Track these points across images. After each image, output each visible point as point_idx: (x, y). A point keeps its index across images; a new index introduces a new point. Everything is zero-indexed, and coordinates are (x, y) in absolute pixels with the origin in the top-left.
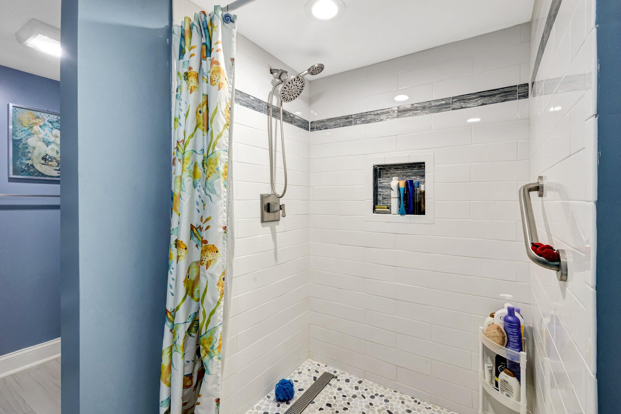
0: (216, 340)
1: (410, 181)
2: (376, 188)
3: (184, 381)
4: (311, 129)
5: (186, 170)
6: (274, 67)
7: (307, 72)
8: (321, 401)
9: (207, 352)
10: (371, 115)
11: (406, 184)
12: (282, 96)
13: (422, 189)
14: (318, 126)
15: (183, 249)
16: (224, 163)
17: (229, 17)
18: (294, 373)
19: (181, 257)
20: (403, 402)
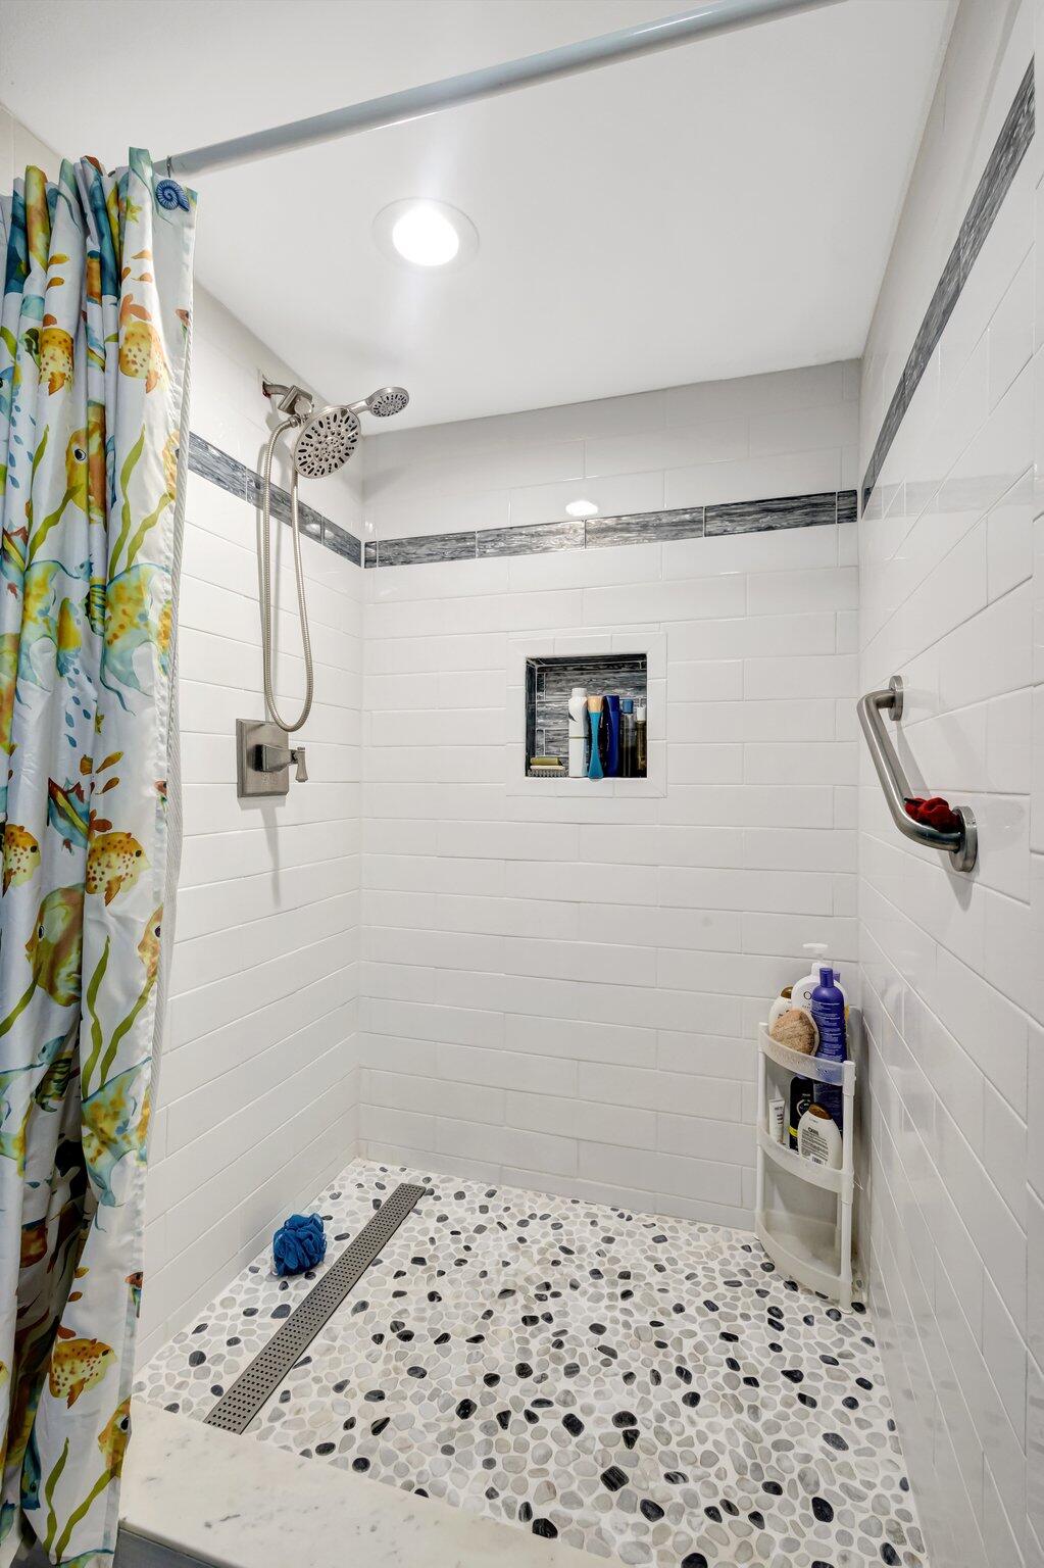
0: (136, 1104)
1: (612, 697)
2: (531, 715)
3: (25, 1244)
4: (366, 561)
5: (36, 618)
6: (272, 380)
7: (364, 404)
8: (399, 1254)
9: (107, 1142)
10: (521, 534)
11: (605, 701)
12: (300, 459)
13: (640, 718)
14: (388, 553)
15: (25, 850)
16: (161, 602)
17: (174, 190)
18: (319, 1199)
19: (20, 874)
20: (593, 1223)
